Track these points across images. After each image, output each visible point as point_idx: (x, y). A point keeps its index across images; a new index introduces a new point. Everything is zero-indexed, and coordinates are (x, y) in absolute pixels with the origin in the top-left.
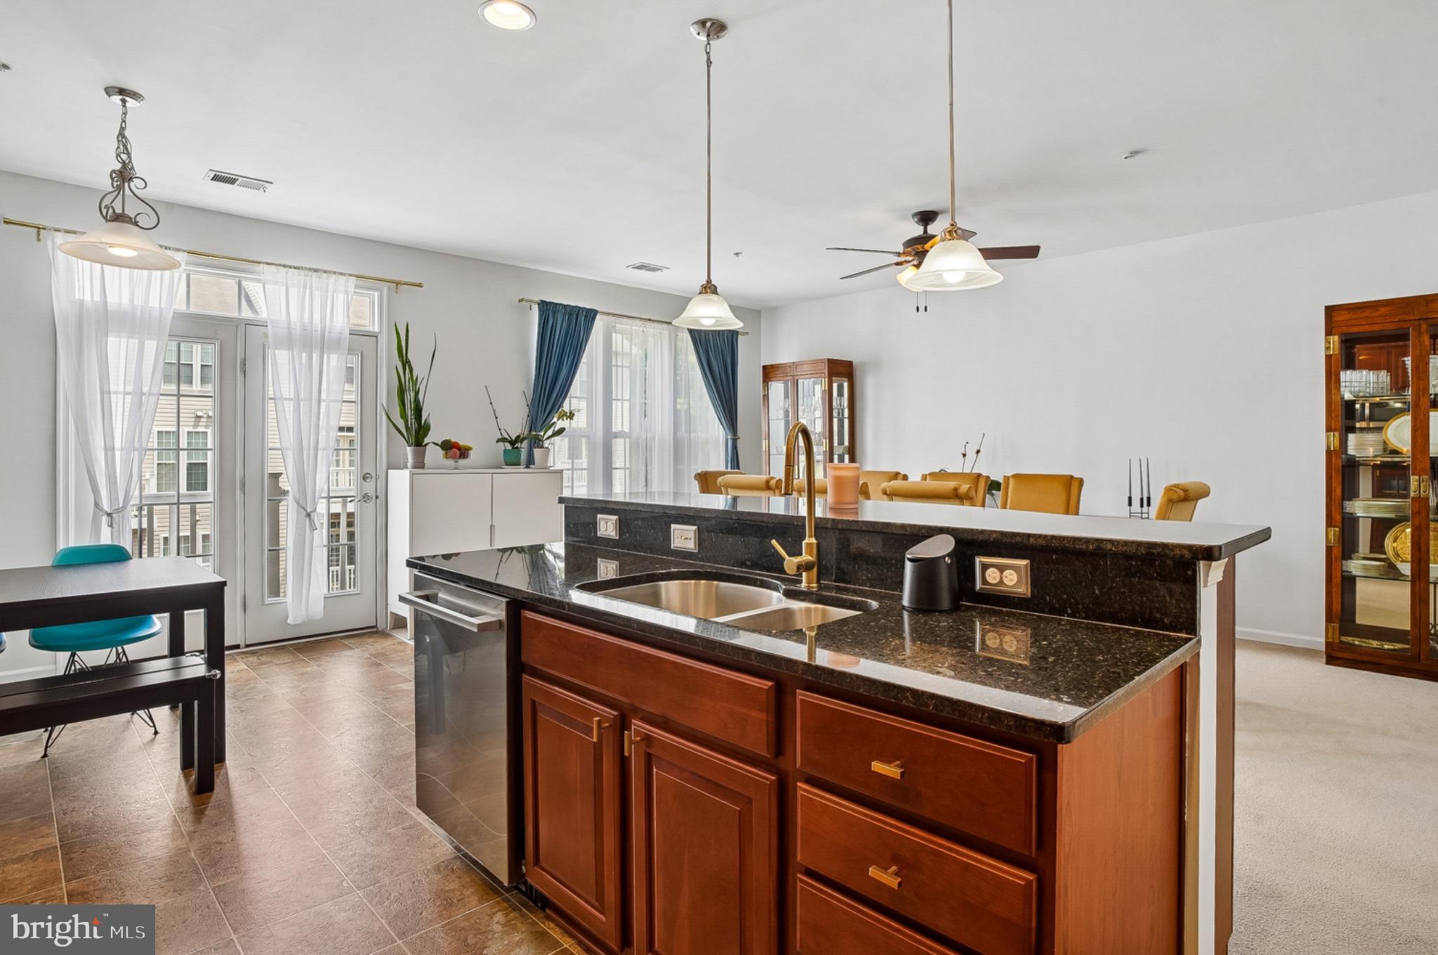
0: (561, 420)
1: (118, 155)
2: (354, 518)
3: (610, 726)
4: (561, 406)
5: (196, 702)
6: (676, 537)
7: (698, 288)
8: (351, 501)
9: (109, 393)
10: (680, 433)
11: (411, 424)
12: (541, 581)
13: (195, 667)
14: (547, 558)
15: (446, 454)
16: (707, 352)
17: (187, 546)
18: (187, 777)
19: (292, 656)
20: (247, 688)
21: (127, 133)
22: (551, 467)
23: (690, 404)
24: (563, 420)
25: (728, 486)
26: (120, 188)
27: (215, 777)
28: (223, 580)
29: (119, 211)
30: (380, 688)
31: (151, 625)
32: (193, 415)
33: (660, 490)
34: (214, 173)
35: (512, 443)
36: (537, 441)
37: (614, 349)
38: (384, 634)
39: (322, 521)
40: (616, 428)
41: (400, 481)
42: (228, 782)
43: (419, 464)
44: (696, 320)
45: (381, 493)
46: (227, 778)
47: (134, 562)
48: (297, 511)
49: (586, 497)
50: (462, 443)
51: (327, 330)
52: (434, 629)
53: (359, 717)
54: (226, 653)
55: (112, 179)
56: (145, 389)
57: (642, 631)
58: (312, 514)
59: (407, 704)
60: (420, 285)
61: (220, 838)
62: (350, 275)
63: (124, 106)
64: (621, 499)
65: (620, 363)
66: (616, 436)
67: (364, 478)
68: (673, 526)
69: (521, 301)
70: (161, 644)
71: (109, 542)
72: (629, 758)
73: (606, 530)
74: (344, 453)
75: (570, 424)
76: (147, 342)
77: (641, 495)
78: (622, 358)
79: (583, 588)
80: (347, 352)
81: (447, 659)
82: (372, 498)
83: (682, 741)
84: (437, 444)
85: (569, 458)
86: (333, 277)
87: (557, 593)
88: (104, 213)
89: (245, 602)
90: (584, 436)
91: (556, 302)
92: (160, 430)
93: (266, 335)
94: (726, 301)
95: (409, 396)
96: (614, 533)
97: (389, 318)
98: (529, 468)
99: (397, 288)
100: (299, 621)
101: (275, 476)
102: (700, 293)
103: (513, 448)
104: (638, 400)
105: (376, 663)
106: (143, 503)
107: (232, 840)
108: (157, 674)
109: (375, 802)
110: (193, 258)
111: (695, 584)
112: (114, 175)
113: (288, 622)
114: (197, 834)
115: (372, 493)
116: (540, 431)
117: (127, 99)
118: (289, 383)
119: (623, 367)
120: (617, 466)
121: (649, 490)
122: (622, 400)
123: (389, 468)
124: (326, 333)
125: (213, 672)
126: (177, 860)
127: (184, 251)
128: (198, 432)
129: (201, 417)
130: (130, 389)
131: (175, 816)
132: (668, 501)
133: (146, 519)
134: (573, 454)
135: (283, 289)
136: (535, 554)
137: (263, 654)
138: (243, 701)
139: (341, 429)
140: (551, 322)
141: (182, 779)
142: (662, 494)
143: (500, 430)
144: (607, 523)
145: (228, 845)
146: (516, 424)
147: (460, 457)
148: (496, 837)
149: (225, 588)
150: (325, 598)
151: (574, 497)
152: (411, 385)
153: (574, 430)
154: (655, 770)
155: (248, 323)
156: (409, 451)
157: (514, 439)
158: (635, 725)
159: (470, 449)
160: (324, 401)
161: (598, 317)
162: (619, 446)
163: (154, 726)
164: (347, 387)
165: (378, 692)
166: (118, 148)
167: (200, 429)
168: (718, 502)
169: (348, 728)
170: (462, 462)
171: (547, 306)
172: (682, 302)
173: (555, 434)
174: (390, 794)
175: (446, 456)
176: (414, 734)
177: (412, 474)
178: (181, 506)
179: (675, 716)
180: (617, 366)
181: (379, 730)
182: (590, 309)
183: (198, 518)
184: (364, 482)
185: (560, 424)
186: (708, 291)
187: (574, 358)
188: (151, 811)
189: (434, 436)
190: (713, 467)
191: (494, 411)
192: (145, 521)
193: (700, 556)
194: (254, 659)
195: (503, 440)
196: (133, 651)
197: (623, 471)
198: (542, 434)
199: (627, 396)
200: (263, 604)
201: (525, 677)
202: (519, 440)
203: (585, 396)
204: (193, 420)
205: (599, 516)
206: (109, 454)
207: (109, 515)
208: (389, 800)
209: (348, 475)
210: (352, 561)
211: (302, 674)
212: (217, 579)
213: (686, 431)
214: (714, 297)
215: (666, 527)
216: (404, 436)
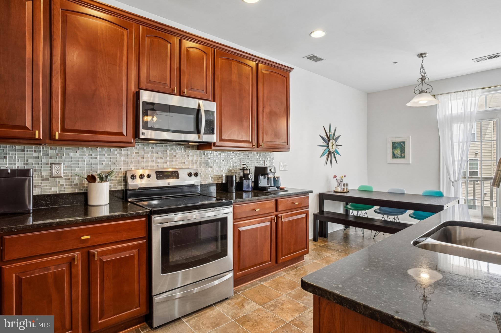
117: (423, 56)
127: (480, 89)
206: (454, 162)
207: (453, 182)
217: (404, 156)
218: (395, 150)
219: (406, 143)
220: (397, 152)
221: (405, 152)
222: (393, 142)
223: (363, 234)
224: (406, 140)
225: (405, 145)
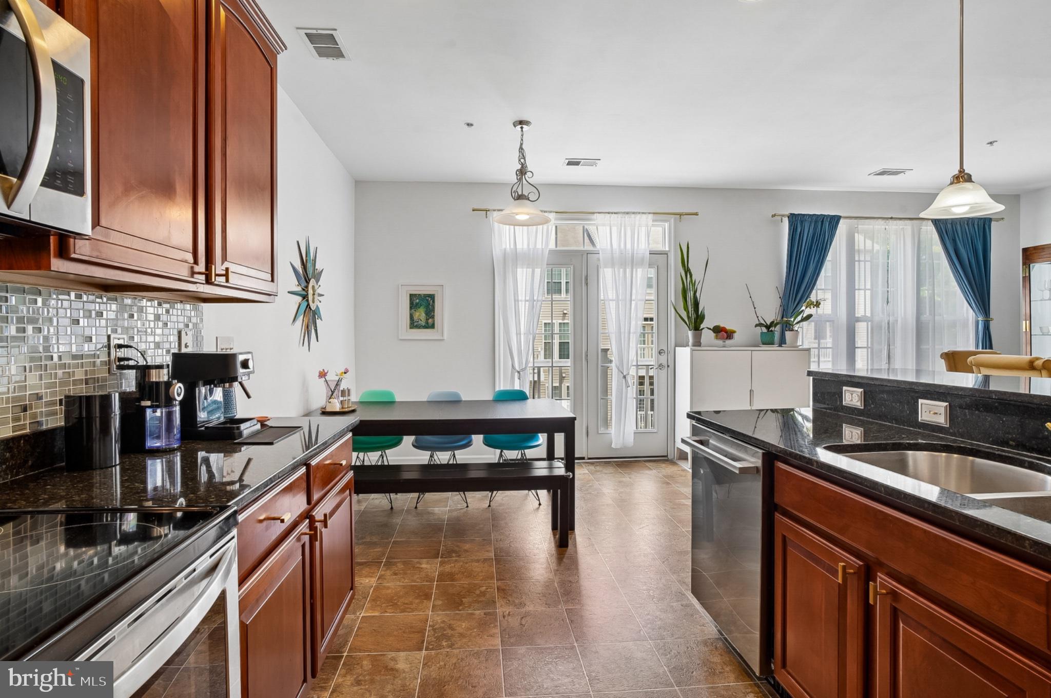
0: (808, 308)
1: (520, 160)
2: (653, 379)
3: (855, 573)
4: (808, 296)
5: (559, 490)
6: (923, 411)
7: (948, 180)
8: (651, 369)
9: (518, 301)
10: (925, 316)
11: (691, 315)
12: (792, 440)
13: (560, 469)
14: (796, 417)
15: (717, 336)
16: (954, 241)
17: (556, 392)
18: (554, 535)
19: (614, 469)
20: (588, 485)
21: (524, 147)
22: (801, 346)
23: (934, 290)
24: (810, 308)
25: (980, 365)
26: (520, 180)
27: (569, 540)
28: (575, 416)
29: (520, 193)
30: (669, 500)
31: (538, 440)
32: (562, 313)
33: (903, 367)
34: (568, 160)
35: (768, 327)
36: (788, 325)
37: (856, 248)
38: (672, 462)
39: (633, 381)
40: (860, 313)
41: (684, 355)
42: (576, 544)
43: (697, 343)
44: (947, 210)
45: (671, 364)
46: (576, 541)
47: (530, 401)
48: (618, 375)
49: (830, 371)
50: (728, 327)
51: (635, 252)
52: (705, 464)
53: (654, 518)
54: (576, 461)
55: (517, 175)
56: (535, 298)
57: (890, 495)
58: (627, 376)
59: (687, 515)
60: (696, 214)
61: (570, 579)
62: (649, 213)
63: (522, 131)
64: (863, 374)
65: (862, 258)
66: (858, 320)
67: (660, 353)
68: (920, 401)
69: (773, 216)
70: (542, 452)
71: (519, 389)
72: (874, 606)
73: (852, 400)
74: (648, 335)
75: (817, 311)
76: (536, 269)
77: (883, 372)
78: (865, 254)
79: (829, 448)
80: (648, 266)
81: (716, 487)
82: (665, 367)
83: (933, 606)
84: (710, 329)
85: (815, 339)
86: (638, 216)
87: (806, 450)
88: (514, 196)
89: (588, 431)
90: (828, 321)
91: (803, 213)
92: (545, 322)
93: (599, 259)
94: (983, 187)
95: (690, 295)
96: (859, 404)
97: (675, 241)
98: (782, 346)
99: (680, 218)
100: (618, 447)
101: (605, 351)
102: (952, 183)
103: (768, 331)
104: (880, 289)
105: (667, 481)
106: (535, 366)
107: (577, 582)
108: (541, 470)
109: (663, 581)
110: (559, 216)
111: (946, 457)
112: (518, 172)
113: (612, 446)
114: (558, 572)
115: (665, 363)
116: (791, 317)
117: (524, 126)
118: (613, 291)
119: (865, 261)
120: (859, 346)
121: (892, 366)
122: (865, 289)
123: (676, 346)
124: (635, 255)
125: (568, 474)
126: (548, 584)
127: (554, 212)
128: (565, 323)
129: (566, 314)
130: (528, 298)
131: (547, 557)
132: (911, 378)
133: (537, 375)
134: (819, 335)
135: (608, 228)
136: (786, 417)
137: (597, 465)
138: (585, 494)
139: (646, 319)
140: (799, 230)
141: (552, 536)
142: (905, 371)
143: (758, 317)
144: (852, 394)
145: (575, 585)
146: (770, 312)
147: (727, 338)
148: (749, 632)
149: (576, 421)
150: (634, 433)
151: (820, 371)
152: (691, 286)
153: (820, 316)
154: (901, 625)
155: (588, 253)
156: (690, 334)
157: (769, 324)
158: (880, 577)
159: (734, 332)
160: (634, 300)
161: (842, 221)
162: (862, 329)
163: (539, 500)
164: (649, 291)
165: (668, 503)
166: (520, 156)
167: (566, 321)
168: (967, 380)
169: (648, 524)
170: (728, 342)
171: (796, 217)
172: (930, 198)
173: (803, 320)
174: (674, 577)
175: (717, 338)
176: (691, 537)
177: (692, 350)
178: (554, 368)
179: (922, 579)
180: (859, 261)
181: (667, 530)
182: (835, 216)
183: (564, 375)
184: (660, 356)
185: (808, 311)
186: (961, 180)
187: (819, 258)
188: (536, 551)
189: (708, 323)
190: (960, 348)
191: (753, 302)
192: (536, 376)
193: (951, 431)
194: (592, 468)
195: (760, 325)
196: (530, 453)
197: (866, 350)
198: (792, 319)
199: (868, 286)
200: (598, 433)
201: (778, 515)
202: (774, 325)
203: (830, 288)
204: (562, 315)
205: (845, 388)
206: (519, 336)
207: (519, 372)
208: (672, 582)
209: (650, 350)
210: (652, 409)
211: (620, 482)
212: (572, 415)
213: (930, 314)
214: (968, 185)
215: (913, 402)
216: (686, 323)
217: (432, 323)
218: (415, 311)
219: (436, 298)
220: (420, 315)
221: (434, 316)
222: (410, 295)
223: (391, 503)
224: (438, 291)
225: (434, 302)
